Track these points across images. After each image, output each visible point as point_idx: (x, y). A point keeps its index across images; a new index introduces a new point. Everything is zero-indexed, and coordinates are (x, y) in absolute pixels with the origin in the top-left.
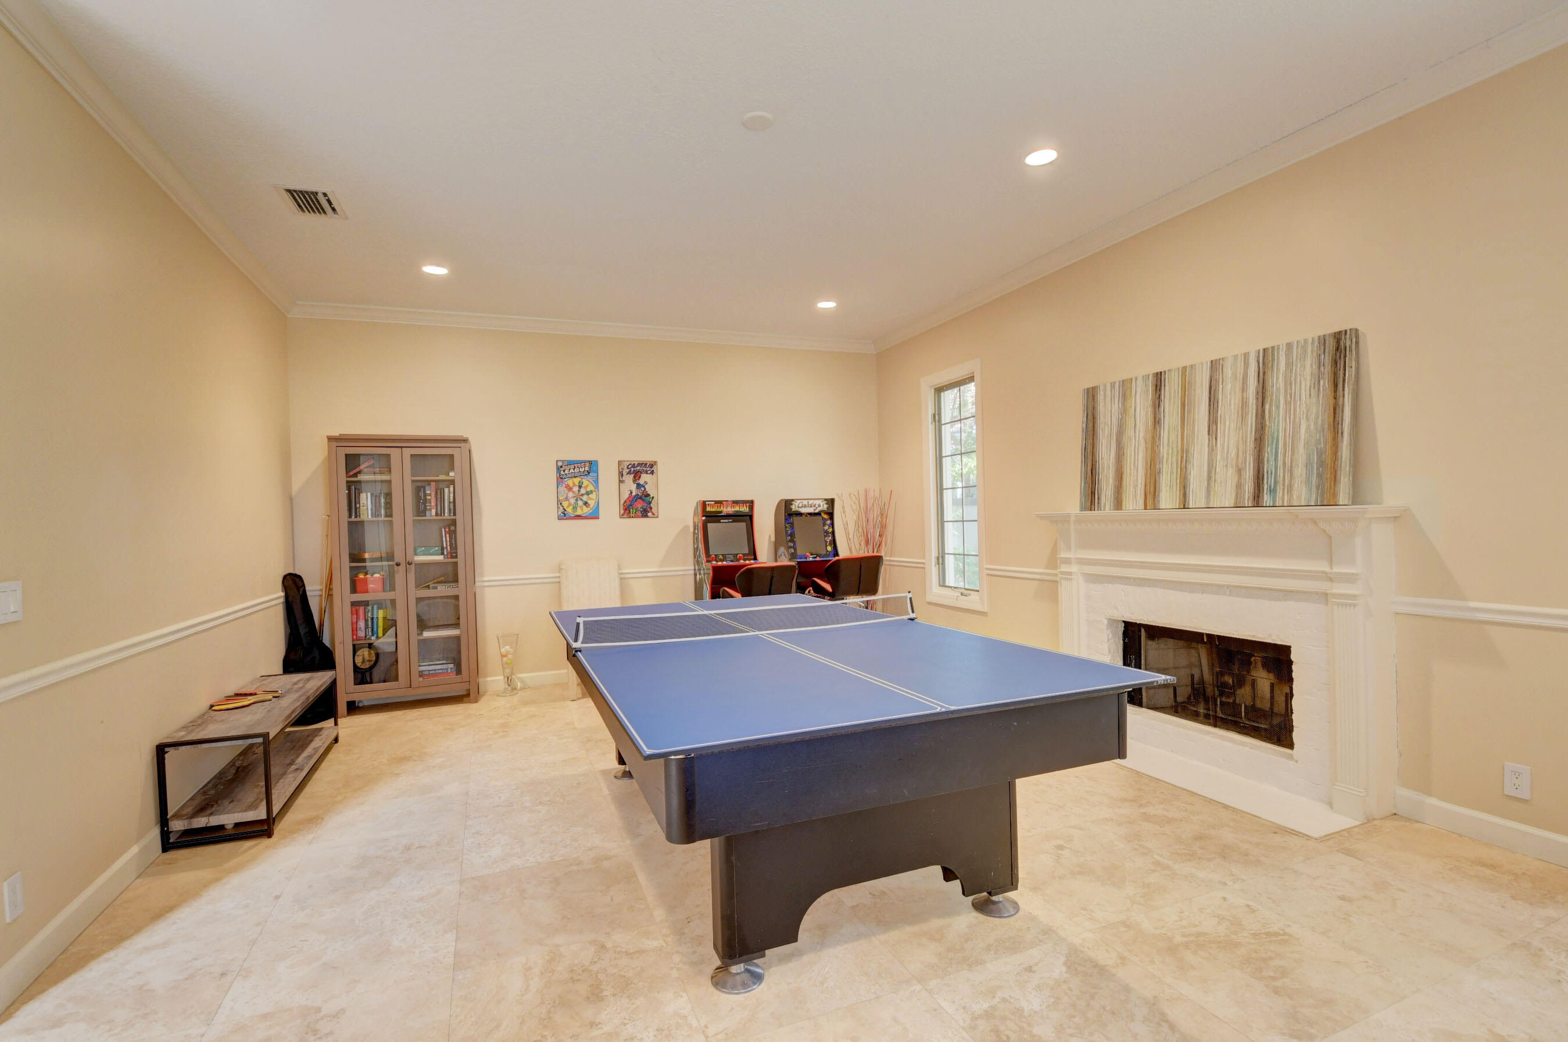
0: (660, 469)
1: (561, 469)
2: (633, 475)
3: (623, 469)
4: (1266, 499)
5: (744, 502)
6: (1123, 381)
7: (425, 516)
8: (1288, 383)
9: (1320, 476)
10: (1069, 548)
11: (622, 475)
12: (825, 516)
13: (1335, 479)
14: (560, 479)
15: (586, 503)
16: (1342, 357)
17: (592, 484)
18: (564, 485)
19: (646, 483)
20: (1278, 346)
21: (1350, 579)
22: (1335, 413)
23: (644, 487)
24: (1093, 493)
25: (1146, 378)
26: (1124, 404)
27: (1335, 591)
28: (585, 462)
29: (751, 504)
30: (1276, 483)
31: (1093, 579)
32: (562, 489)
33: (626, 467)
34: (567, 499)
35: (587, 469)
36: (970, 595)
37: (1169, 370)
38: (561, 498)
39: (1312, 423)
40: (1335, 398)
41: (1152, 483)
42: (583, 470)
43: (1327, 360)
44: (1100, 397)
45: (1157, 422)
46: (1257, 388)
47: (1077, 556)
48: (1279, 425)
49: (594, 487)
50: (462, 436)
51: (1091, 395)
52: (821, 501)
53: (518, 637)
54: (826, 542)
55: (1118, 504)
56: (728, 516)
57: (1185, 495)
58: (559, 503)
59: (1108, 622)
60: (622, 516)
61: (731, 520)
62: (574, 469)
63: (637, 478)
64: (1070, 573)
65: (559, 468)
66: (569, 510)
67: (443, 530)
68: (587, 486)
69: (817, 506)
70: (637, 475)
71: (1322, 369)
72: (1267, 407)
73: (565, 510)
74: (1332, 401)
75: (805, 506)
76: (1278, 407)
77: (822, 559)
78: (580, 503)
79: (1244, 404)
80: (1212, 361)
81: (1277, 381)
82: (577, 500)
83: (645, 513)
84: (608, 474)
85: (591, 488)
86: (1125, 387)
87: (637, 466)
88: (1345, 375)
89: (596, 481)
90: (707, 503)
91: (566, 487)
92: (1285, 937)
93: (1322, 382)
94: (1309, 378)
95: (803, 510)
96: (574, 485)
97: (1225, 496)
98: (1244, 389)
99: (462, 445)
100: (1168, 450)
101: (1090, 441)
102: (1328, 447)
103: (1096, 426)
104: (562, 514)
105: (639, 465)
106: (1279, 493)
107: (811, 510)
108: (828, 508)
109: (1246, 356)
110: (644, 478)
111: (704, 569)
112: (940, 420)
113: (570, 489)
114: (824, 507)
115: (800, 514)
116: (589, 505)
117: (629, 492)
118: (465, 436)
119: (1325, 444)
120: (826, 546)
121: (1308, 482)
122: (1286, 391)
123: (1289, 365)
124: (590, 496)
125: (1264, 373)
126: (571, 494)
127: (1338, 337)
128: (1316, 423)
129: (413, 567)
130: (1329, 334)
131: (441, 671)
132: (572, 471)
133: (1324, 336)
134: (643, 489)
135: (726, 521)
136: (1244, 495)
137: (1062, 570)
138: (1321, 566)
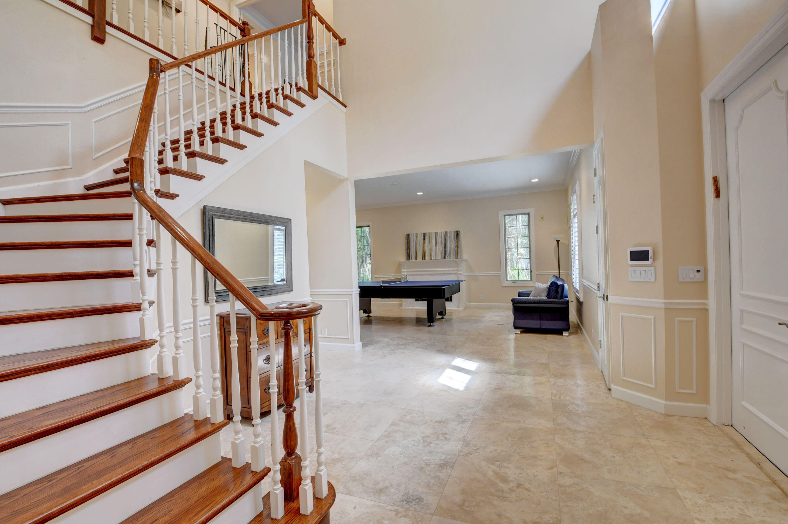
4: (446, 258)
6: (416, 233)
8: (449, 238)
9: (455, 254)
10: (404, 269)
13: (457, 255)
16: (458, 235)
20: (447, 232)
21: (461, 270)
22: (457, 244)
24: (410, 257)
25: (421, 234)
26: (416, 238)
27: (459, 273)
30: (448, 255)
31: (409, 275)
40: (457, 242)
41: (424, 255)
43: (456, 235)
44: (411, 236)
45: (424, 243)
46: (444, 238)
47: (406, 270)
48: (448, 245)
51: (408, 235)
55: (416, 259)
57: (431, 257)
72: (446, 242)
76: (448, 242)
79: (442, 241)
80: (435, 233)
81: (447, 237)
86: (417, 235)
88: (458, 238)
93: (455, 239)
94: (452, 238)
97: (439, 257)
100: (427, 248)
101: (408, 246)
102: (456, 249)
103: (409, 242)
106: (449, 257)
109: (442, 232)
121: (453, 255)
123: (449, 235)
125: (445, 236)
127: (457, 231)
128: (454, 245)
133: (455, 231)
136: (442, 257)
137: (403, 274)
138: (457, 269)
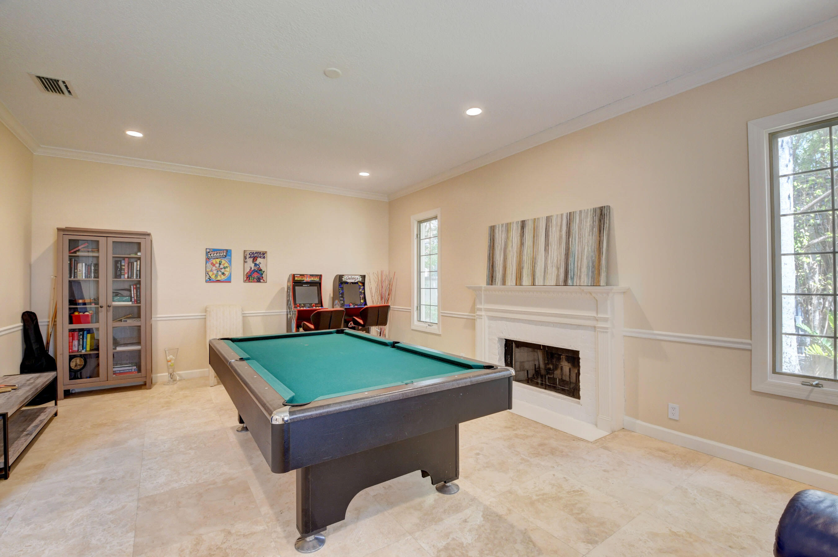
0: (268, 255)
1: (209, 253)
2: (252, 259)
3: (246, 255)
4: (570, 282)
5: (317, 276)
6: (507, 223)
7: (121, 278)
8: (580, 229)
9: (593, 272)
10: (481, 303)
11: (246, 258)
12: (360, 284)
13: (599, 274)
14: (208, 259)
15: (223, 274)
16: (603, 218)
17: (228, 263)
18: (210, 263)
19: (260, 263)
20: (576, 212)
21: (606, 320)
22: (599, 244)
23: (259, 265)
24: (492, 277)
25: (517, 222)
26: (507, 235)
27: (599, 325)
28: (224, 250)
29: (320, 276)
30: (574, 275)
31: (492, 318)
32: (209, 265)
33: (248, 254)
34: (211, 271)
35: (224, 254)
36: (433, 326)
37: (528, 220)
38: (208, 270)
39: (590, 248)
40: (600, 237)
41: (520, 272)
42: (222, 254)
43: (597, 219)
44: (497, 231)
45: (522, 244)
46: (566, 230)
47: (484, 307)
48: (575, 248)
49: (229, 265)
50: (147, 232)
51: (492, 229)
52: (358, 276)
53: (178, 350)
54: (360, 298)
55: (504, 283)
56: (307, 283)
57: (534, 279)
58: (207, 273)
59: (498, 339)
60: (245, 281)
61: (309, 285)
62: (217, 254)
63: (255, 260)
64: (481, 316)
65: (207, 253)
66: (213, 277)
67: (132, 287)
68: (224, 264)
69: (356, 279)
70: (255, 259)
71: (594, 223)
72: (570, 239)
73: (210, 277)
74: (598, 238)
75: (350, 279)
76: (575, 240)
77: (358, 307)
78: (220, 273)
79: (561, 237)
80: (547, 217)
81: (575, 227)
82: (218, 271)
83: (259, 280)
84: (237, 258)
85: (226, 265)
87: (255, 254)
88: (604, 226)
89: (230, 261)
90: (295, 275)
91: (211, 264)
92: (582, 492)
93: (594, 229)
94: (589, 227)
95: (349, 281)
96: (216, 263)
97: (551, 280)
98: (561, 231)
99: (147, 237)
100: (527, 258)
101: (492, 252)
102: (597, 260)
103: (494, 244)
104: (208, 279)
105: (256, 253)
106: (575, 280)
107: (353, 281)
108: (362, 280)
109: (562, 215)
110: (259, 260)
111: (292, 312)
112: (420, 238)
113: (214, 265)
114: (360, 279)
115: (347, 283)
116: (225, 274)
117: (250, 268)
118: (149, 232)
119: (595, 258)
120: (361, 300)
121: (588, 274)
122: (579, 232)
123: (580, 220)
124: (226, 269)
125: (570, 224)
126: (214, 268)
127: (601, 209)
128: (591, 248)
129: (111, 308)
130: (598, 208)
131: (127, 371)
132: (215, 255)
133: (596, 208)
134: (258, 266)
135: (306, 285)
136: (560, 280)
137: (477, 314)
138: (593, 314)
